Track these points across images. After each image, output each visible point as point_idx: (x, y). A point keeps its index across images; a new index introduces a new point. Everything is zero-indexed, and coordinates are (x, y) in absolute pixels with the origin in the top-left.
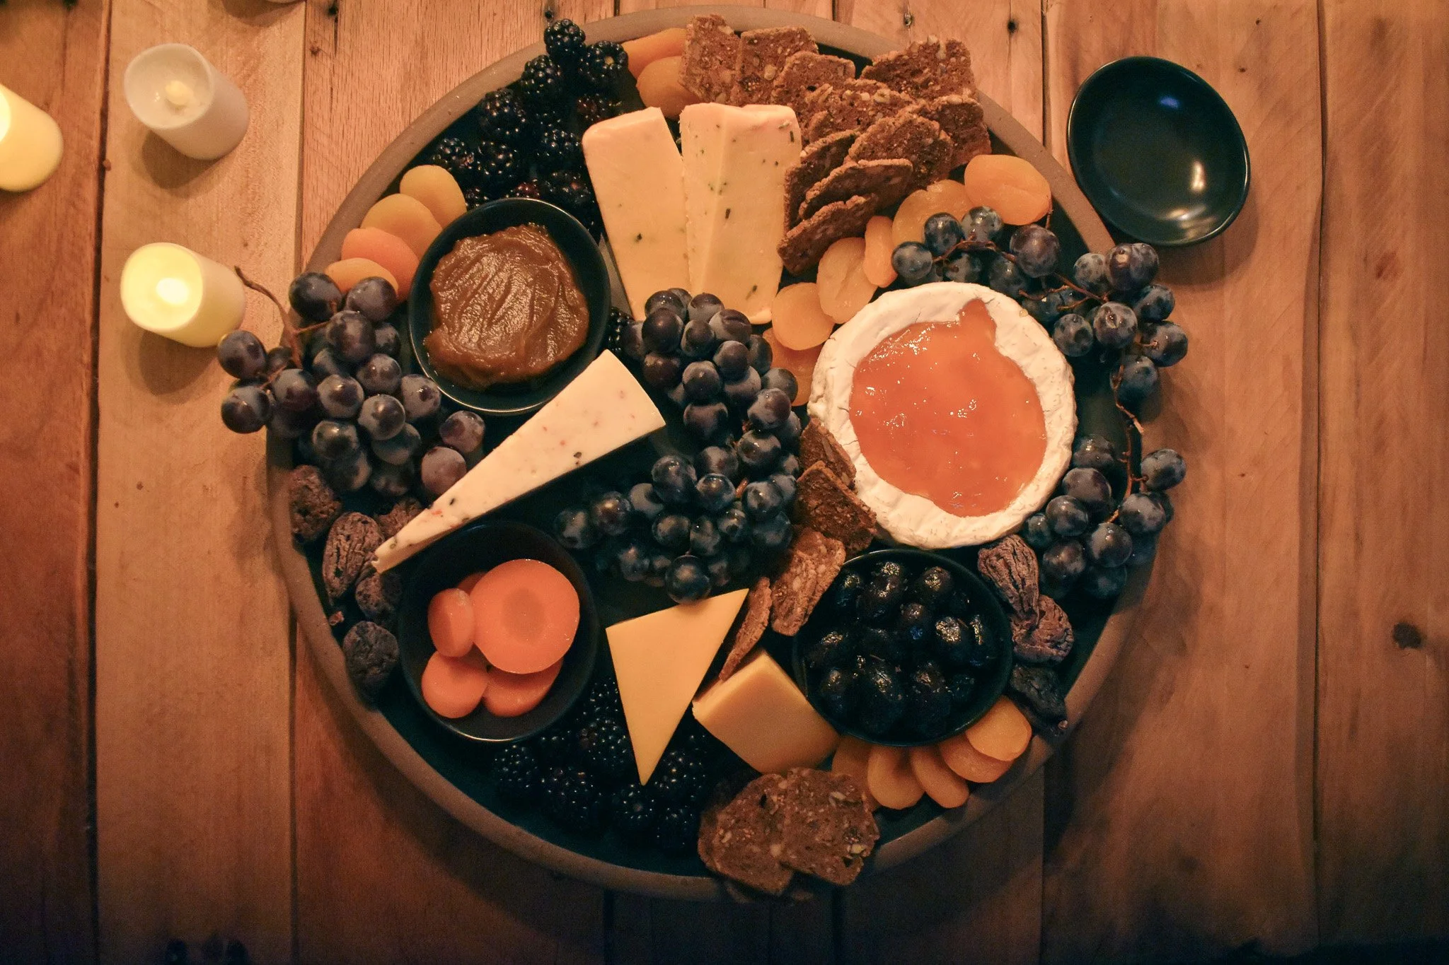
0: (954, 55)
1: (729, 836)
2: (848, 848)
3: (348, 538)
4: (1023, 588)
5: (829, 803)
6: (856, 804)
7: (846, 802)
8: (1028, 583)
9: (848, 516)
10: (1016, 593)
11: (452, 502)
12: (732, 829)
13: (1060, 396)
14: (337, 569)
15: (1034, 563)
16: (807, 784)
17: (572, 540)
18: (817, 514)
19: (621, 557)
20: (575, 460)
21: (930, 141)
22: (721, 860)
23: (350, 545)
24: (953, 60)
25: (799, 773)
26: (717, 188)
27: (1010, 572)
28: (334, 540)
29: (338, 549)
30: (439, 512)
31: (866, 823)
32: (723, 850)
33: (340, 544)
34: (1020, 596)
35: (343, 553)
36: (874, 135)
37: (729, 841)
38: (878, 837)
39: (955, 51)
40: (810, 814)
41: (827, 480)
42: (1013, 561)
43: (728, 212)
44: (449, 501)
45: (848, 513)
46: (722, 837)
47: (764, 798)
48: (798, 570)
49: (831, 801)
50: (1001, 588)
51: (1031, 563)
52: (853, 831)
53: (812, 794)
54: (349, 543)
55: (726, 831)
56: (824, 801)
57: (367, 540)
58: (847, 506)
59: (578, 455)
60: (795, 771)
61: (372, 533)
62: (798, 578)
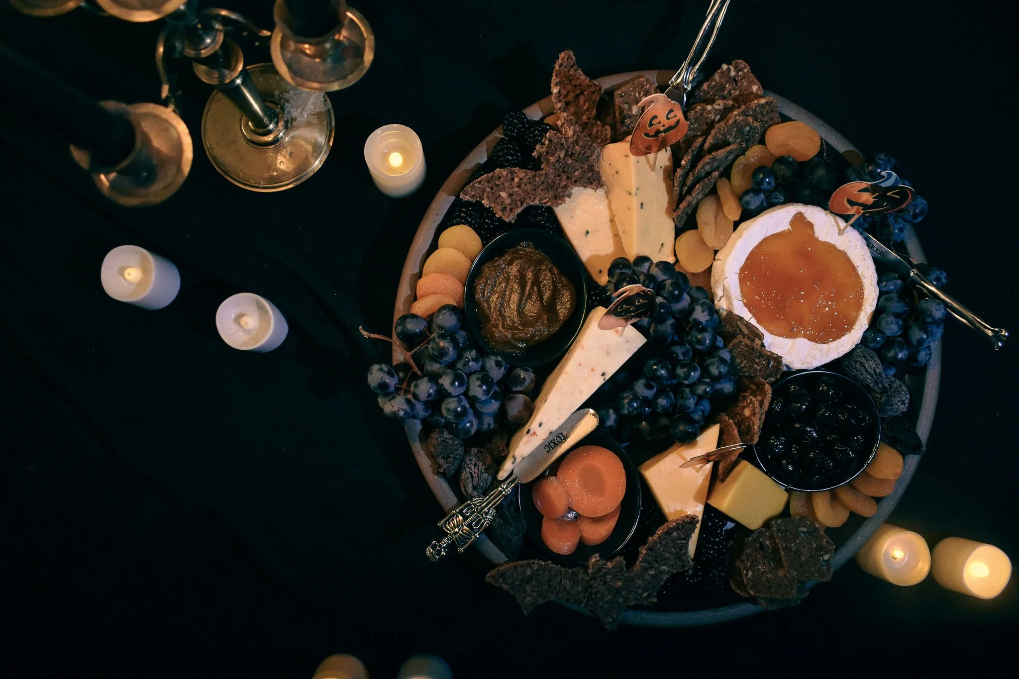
0: (740, 70)
1: (750, 573)
2: (822, 558)
3: (475, 465)
4: (876, 376)
5: (800, 536)
6: (814, 531)
7: (808, 532)
8: (877, 370)
9: (764, 362)
10: (872, 379)
11: (540, 425)
12: (750, 568)
13: (863, 255)
14: (473, 485)
15: (877, 358)
16: (783, 528)
17: (611, 427)
18: (743, 367)
19: (640, 427)
20: (603, 377)
21: (748, 128)
22: (752, 588)
23: (478, 469)
24: (740, 73)
25: (776, 523)
26: (634, 193)
27: (866, 368)
28: (466, 469)
29: (471, 473)
30: (534, 433)
31: (825, 540)
32: (751, 582)
33: (472, 470)
34: (875, 380)
35: (475, 475)
36: (716, 135)
37: (752, 576)
38: (834, 547)
39: (740, 68)
40: (793, 545)
41: (746, 345)
42: (865, 361)
43: (642, 204)
44: (538, 425)
45: (764, 361)
46: (747, 575)
47: (761, 544)
48: (745, 404)
49: (801, 534)
50: (863, 379)
51: (875, 359)
52: (820, 548)
53: (789, 533)
54: (477, 467)
55: (747, 571)
56: (797, 535)
57: (486, 462)
58: (763, 357)
59: (603, 374)
60: (773, 522)
61: (487, 457)
62: (746, 408)
